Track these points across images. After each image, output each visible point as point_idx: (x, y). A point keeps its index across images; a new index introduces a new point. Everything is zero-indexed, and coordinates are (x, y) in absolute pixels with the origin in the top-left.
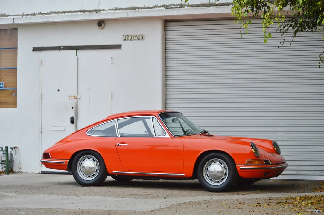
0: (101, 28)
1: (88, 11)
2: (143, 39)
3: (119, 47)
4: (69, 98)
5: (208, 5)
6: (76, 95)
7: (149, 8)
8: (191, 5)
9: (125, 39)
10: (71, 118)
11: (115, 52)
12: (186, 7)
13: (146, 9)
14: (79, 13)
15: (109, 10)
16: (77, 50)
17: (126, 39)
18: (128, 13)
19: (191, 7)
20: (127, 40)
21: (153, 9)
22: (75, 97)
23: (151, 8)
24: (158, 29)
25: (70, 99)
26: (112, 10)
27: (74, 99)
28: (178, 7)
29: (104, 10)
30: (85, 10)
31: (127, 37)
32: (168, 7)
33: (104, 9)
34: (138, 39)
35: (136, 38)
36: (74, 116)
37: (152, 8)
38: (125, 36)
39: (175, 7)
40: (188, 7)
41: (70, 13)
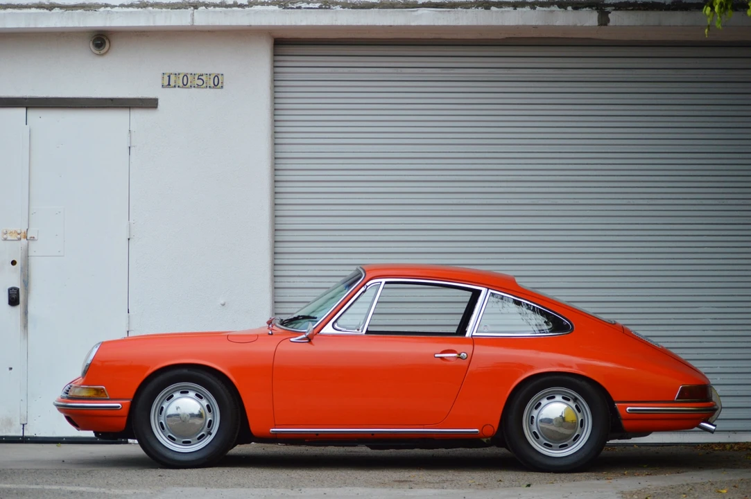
0: (102, 52)
1: (61, 7)
2: (220, 85)
3: (151, 104)
4: (5, 236)
5: (399, 6)
6: (24, 230)
7: (235, 5)
8: (354, 4)
9: (169, 84)
10: (10, 290)
11: (139, 116)
12: (338, 8)
13: (229, 9)
14: (33, 10)
15: (122, 6)
16: (27, 108)
17: (172, 83)
18: (193, 14)
19: (353, 8)
20: (175, 86)
21: (247, 9)
22: (22, 234)
23: (241, 6)
24: (260, 60)
25: (5, 239)
26: (131, 5)
27: (20, 239)
28: (317, 5)
29: (106, 6)
30: (51, 4)
31: (173, 78)
32: (290, 6)
33: (108, 2)
34: (205, 85)
35: (200, 82)
36: (19, 287)
37: (246, 6)
38: (169, 76)
39: (308, 6)
40: (343, 8)
41: (9, 10)
